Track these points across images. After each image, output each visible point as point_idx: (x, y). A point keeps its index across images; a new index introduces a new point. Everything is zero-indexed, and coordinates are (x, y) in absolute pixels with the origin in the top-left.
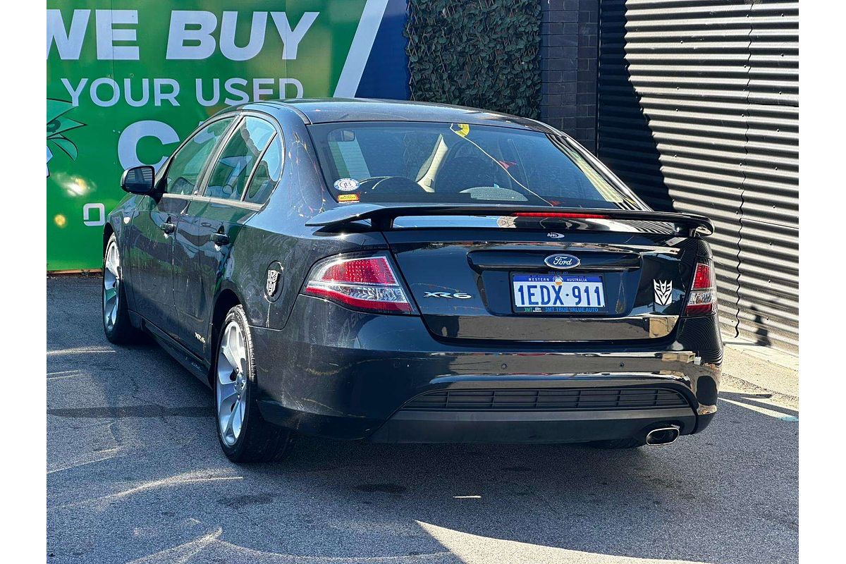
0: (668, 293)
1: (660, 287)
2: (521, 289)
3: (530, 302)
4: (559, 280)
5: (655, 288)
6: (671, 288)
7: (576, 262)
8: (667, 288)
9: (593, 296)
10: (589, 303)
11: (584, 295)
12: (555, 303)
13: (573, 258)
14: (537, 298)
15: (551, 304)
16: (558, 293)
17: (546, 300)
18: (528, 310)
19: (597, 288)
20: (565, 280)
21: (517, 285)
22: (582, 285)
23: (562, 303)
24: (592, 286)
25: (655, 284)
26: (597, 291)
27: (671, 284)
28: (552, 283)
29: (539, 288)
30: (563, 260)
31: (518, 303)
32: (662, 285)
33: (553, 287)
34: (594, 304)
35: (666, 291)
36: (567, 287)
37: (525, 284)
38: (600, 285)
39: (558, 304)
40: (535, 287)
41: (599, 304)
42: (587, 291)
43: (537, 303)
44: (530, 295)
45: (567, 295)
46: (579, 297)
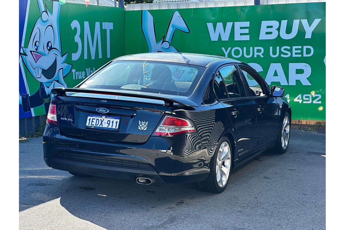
0: (145, 126)
1: (141, 123)
2: (90, 120)
3: (91, 124)
4: (104, 117)
5: (139, 123)
6: (147, 124)
7: (107, 111)
8: (145, 124)
9: (115, 124)
10: (112, 127)
11: (111, 124)
12: (100, 125)
13: (106, 109)
14: (94, 123)
15: (98, 126)
16: (102, 122)
17: (97, 124)
18: (90, 127)
19: (117, 121)
20: (106, 118)
21: (89, 118)
22: (111, 120)
23: (102, 126)
24: (115, 120)
25: (140, 122)
26: (117, 123)
27: (147, 123)
28: (101, 118)
29: (96, 120)
30: (102, 110)
31: (87, 124)
32: (143, 123)
33: (101, 120)
34: (114, 127)
35: (144, 125)
36: (106, 120)
37: (92, 118)
38: (118, 120)
39: (101, 126)
40: (95, 119)
41: (116, 127)
42: (113, 122)
43: (94, 125)
44: (92, 122)
45: (105, 123)
46: (109, 124)
